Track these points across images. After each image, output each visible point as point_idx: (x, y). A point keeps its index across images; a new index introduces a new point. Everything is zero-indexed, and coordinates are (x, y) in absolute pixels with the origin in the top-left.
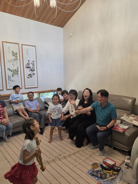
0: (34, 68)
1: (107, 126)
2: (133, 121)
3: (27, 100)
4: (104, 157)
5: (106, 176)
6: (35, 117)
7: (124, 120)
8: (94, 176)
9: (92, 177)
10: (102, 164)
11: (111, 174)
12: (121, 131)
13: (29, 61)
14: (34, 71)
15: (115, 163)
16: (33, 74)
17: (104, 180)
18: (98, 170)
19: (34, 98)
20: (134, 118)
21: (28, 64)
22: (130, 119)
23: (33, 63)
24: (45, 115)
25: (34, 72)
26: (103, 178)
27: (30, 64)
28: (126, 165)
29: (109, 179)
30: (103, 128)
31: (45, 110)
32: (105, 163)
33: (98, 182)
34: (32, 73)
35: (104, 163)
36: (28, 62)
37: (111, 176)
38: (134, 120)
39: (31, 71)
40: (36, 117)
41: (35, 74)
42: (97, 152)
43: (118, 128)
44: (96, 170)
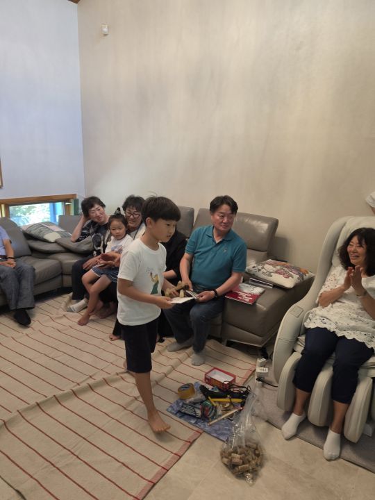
2: (272, 274)
4: (205, 368)
5: (216, 411)
7: (252, 273)
8: (186, 417)
9: (182, 420)
10: (203, 384)
11: (227, 405)
12: (247, 300)
15: (232, 378)
17: (211, 423)
18: (195, 400)
20: (275, 267)
22: (265, 271)
26: (208, 419)
28: (259, 379)
29: (223, 419)
31: (30, 256)
32: (209, 380)
33: (197, 429)
35: (207, 383)
37: (227, 410)
38: (276, 272)
42: (189, 357)
43: (240, 293)
44: (190, 402)
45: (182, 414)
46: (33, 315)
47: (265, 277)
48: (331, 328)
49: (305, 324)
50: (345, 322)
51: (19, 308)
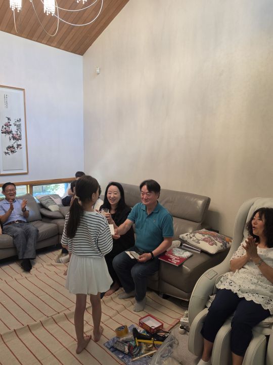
0: (19, 133)
1: (153, 252)
2: (200, 241)
3: (2, 199)
4: (142, 314)
5: (140, 350)
6: (15, 235)
7: (185, 239)
8: (116, 352)
9: (113, 354)
10: (136, 326)
11: (151, 346)
12: (175, 262)
13: (9, 119)
14: (20, 139)
15: (161, 324)
16: (19, 146)
17: (134, 359)
18: (126, 339)
19: (17, 196)
20: (204, 236)
21: (8, 125)
22: (195, 239)
23: (18, 123)
24: (38, 231)
25: (19, 142)
26: (133, 356)
27: (11, 125)
28: (182, 327)
29: (145, 357)
30: (144, 256)
31: (41, 220)
32: (142, 325)
33: (122, 363)
34: (16, 144)
35: (140, 326)
36: (7, 121)
37: (149, 350)
38: (204, 240)
39: (12, 140)
40: (17, 236)
41: (21, 147)
42: (133, 304)
43: (171, 256)
44: (123, 341)
45: (114, 349)
46: (34, 264)
47: (194, 243)
48: (235, 290)
49: (217, 285)
50: (247, 286)
51: (24, 258)
